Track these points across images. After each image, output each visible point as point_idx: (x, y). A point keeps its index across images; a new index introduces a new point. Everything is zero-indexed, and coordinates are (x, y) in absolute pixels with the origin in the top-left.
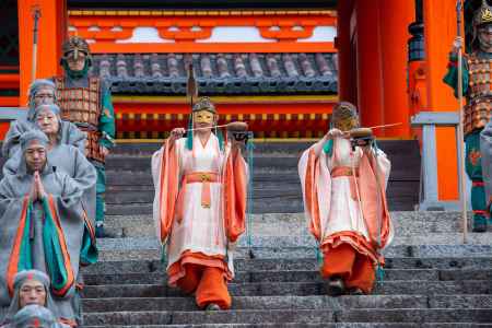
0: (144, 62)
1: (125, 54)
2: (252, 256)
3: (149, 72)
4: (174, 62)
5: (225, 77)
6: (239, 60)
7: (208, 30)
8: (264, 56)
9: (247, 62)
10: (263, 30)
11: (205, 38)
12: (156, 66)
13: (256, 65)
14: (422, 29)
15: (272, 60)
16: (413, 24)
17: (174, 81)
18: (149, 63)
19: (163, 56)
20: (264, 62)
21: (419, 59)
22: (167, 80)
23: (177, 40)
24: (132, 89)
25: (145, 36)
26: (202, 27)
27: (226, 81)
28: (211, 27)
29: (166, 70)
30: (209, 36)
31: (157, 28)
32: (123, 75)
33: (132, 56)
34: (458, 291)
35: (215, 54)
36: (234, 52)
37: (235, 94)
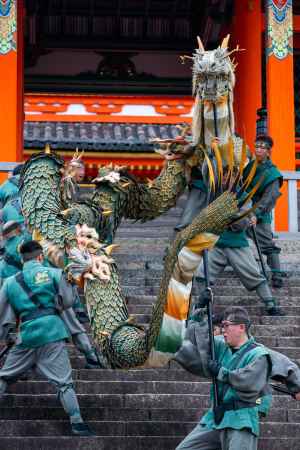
0: (75, 128)
1: (63, 122)
2: (147, 267)
3: (78, 135)
4: (95, 128)
5: (130, 140)
6: (140, 128)
7: (119, 107)
8: (157, 126)
9: (146, 130)
10: (158, 108)
11: (117, 112)
12: (83, 131)
13: (152, 132)
15: (162, 129)
16: (260, 109)
17: (95, 141)
18: (78, 128)
19: (88, 124)
20: (157, 129)
22: (90, 141)
23: (98, 113)
24: (67, 147)
25: (77, 110)
26: (115, 105)
27: (131, 143)
28: (122, 105)
29: (89, 133)
30: (120, 111)
31: (85, 105)
32: (60, 137)
33: (67, 124)
34: (286, 294)
35: (123, 123)
36: (137, 123)
37: (137, 152)
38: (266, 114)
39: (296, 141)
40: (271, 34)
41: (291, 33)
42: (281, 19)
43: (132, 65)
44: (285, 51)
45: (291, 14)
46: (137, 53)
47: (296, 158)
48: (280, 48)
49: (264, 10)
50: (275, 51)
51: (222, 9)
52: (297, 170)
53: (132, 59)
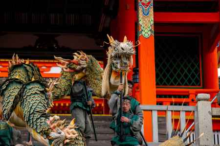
11: (47, 71)
14: (138, 70)
16: (135, 68)
21: (137, 83)
26: (47, 67)
28: (50, 67)
30: (49, 70)
38: (138, 71)
39: (157, 88)
40: (140, 23)
41: (152, 23)
42: (146, 14)
43: (56, 42)
44: (149, 33)
45: (153, 12)
46: (60, 35)
47: (157, 97)
48: (146, 31)
49: (136, 9)
50: (143, 33)
51: (111, 9)
52: (157, 104)
53: (57, 38)
